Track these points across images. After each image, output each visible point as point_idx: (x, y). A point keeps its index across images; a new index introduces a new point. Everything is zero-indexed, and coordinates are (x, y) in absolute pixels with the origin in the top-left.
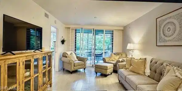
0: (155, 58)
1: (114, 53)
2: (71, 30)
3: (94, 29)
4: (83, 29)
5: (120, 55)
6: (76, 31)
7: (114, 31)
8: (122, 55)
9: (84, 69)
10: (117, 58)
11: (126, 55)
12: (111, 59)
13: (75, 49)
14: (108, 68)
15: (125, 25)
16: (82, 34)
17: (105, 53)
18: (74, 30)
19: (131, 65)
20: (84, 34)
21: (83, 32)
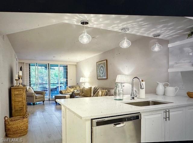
0: (97, 86)
1: (69, 86)
2: (25, 65)
3: (49, 64)
4: (38, 64)
5: (75, 88)
6: (30, 65)
7: (68, 66)
8: (76, 87)
9: (43, 102)
10: (72, 90)
11: (80, 87)
12: (67, 92)
13: (30, 84)
14: (67, 97)
15: (77, 61)
16: (37, 67)
17: (60, 87)
18: (28, 65)
19: (83, 92)
20: (39, 67)
21: (38, 65)
